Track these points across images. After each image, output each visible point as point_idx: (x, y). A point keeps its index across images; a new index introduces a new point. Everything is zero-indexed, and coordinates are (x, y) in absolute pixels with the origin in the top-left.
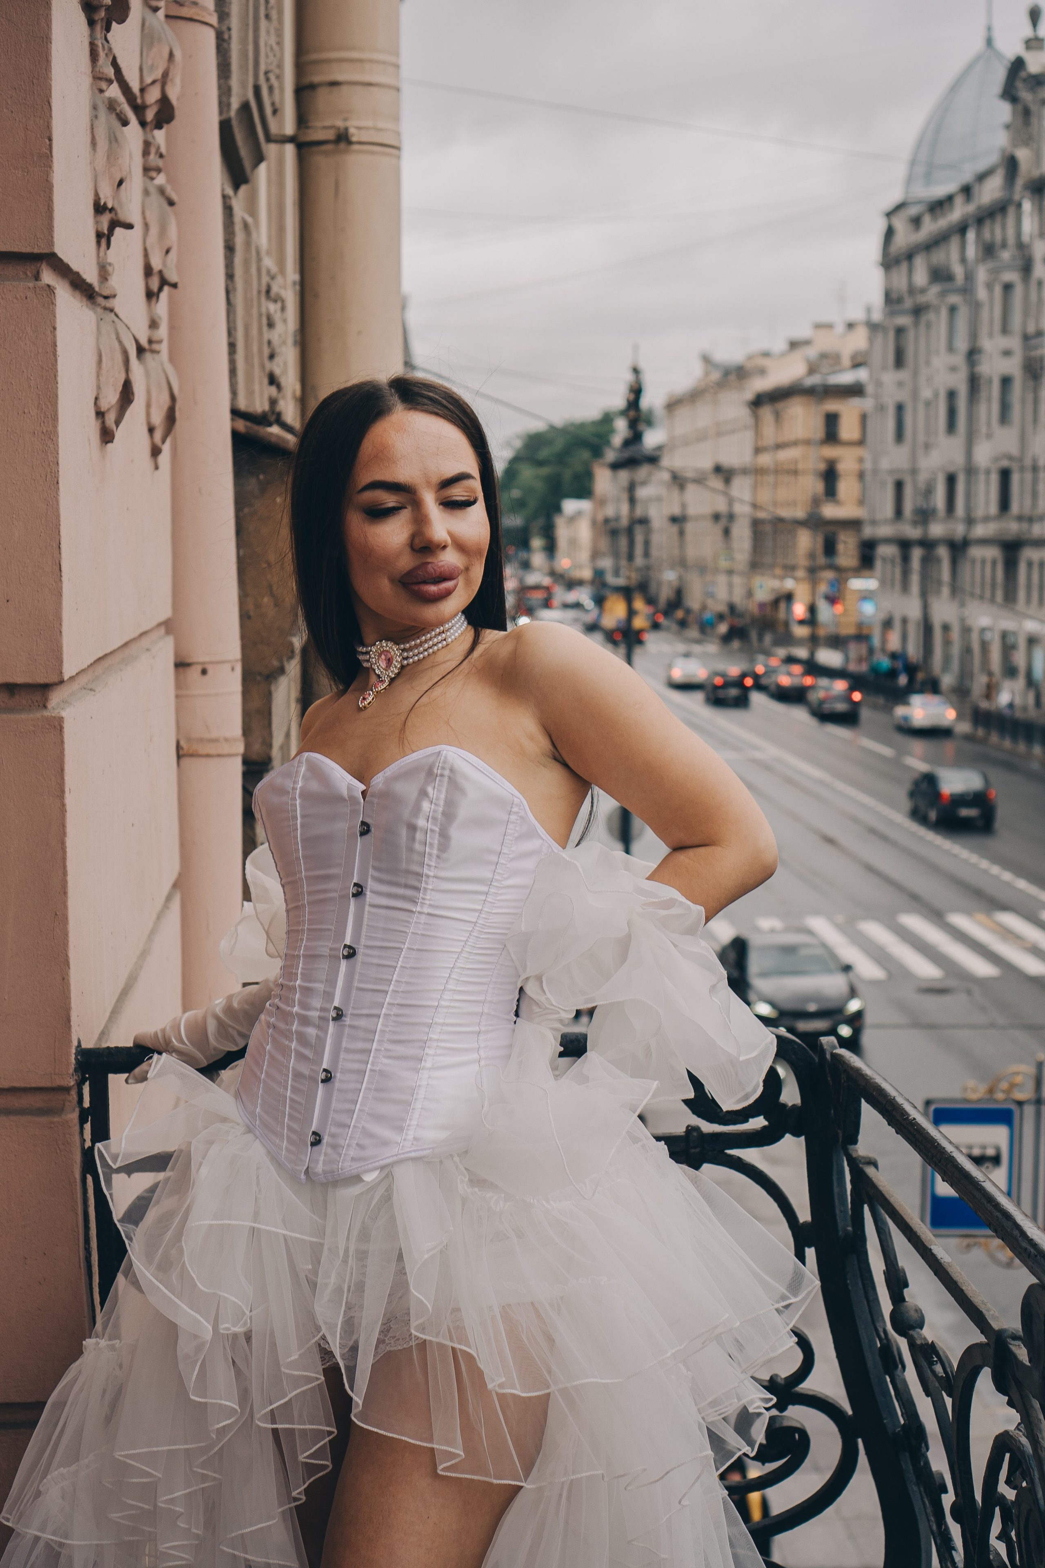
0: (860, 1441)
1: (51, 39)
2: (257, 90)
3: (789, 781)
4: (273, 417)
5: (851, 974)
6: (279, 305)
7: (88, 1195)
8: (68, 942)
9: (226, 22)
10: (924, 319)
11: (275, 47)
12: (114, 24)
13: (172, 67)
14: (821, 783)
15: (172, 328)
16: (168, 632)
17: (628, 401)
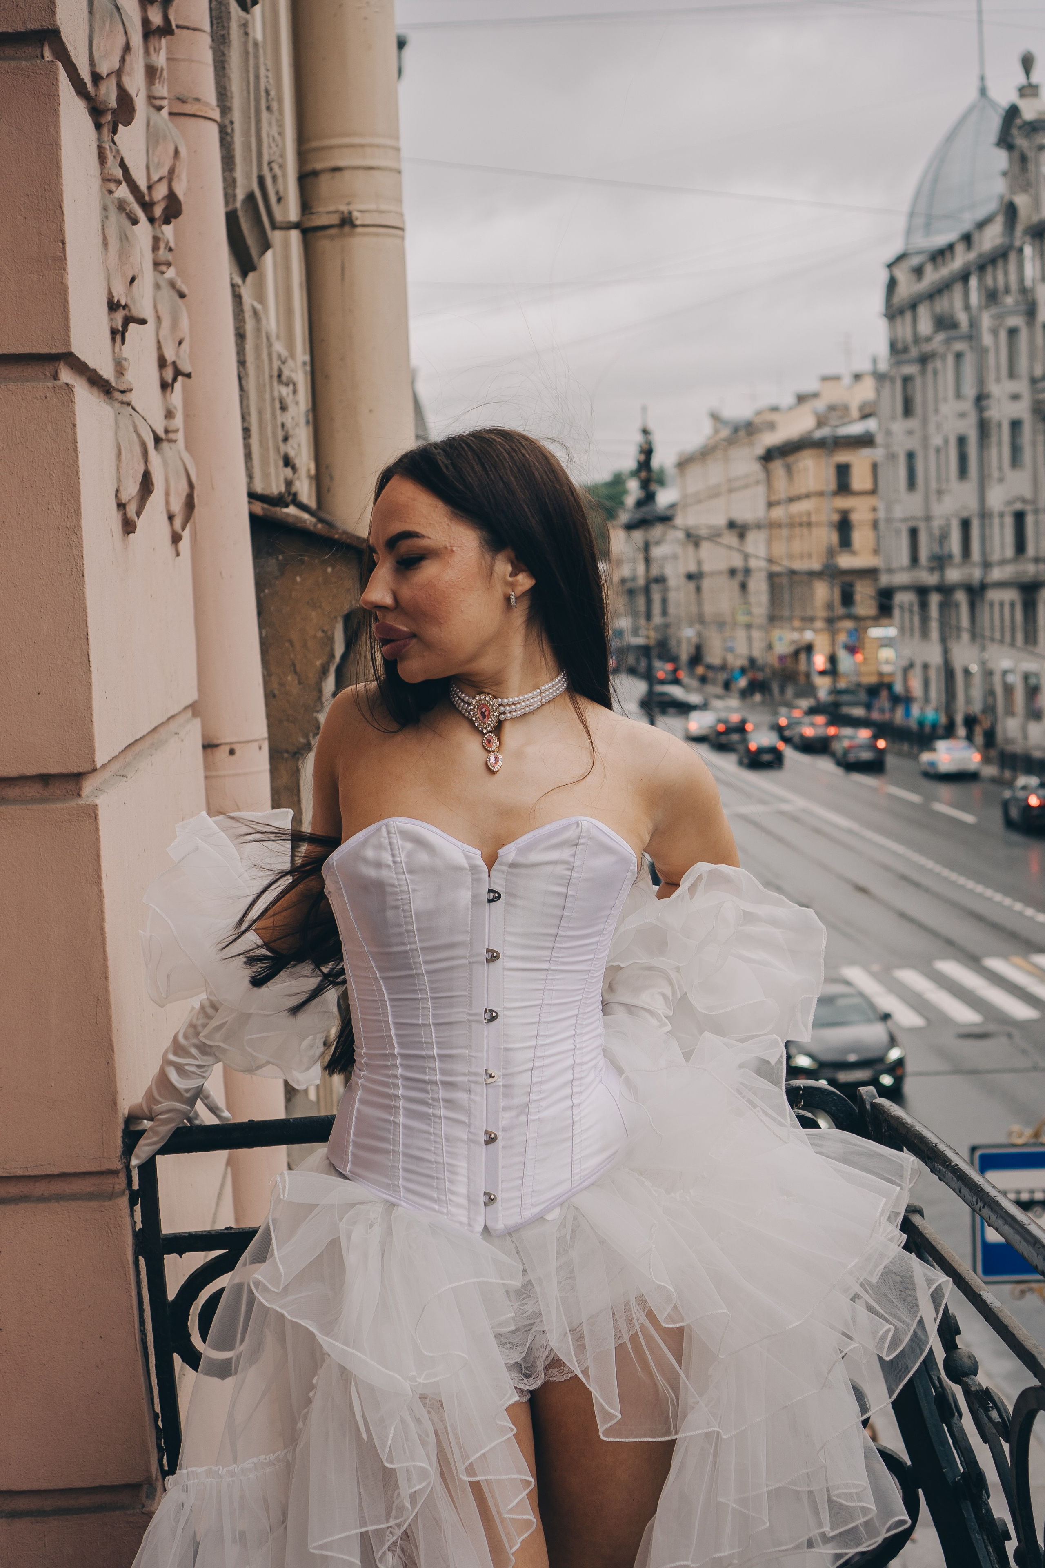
0: (920, 1490)
1: (60, 145)
2: (261, 180)
3: (818, 831)
4: (289, 497)
5: (889, 1023)
6: (291, 387)
7: (141, 1277)
8: (111, 1025)
9: (229, 116)
10: (930, 367)
11: (276, 135)
12: (120, 126)
13: (177, 163)
14: (850, 831)
15: (187, 416)
16: (195, 715)
17: (639, 462)
